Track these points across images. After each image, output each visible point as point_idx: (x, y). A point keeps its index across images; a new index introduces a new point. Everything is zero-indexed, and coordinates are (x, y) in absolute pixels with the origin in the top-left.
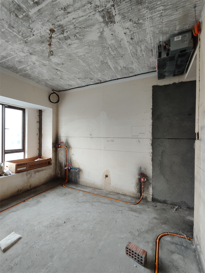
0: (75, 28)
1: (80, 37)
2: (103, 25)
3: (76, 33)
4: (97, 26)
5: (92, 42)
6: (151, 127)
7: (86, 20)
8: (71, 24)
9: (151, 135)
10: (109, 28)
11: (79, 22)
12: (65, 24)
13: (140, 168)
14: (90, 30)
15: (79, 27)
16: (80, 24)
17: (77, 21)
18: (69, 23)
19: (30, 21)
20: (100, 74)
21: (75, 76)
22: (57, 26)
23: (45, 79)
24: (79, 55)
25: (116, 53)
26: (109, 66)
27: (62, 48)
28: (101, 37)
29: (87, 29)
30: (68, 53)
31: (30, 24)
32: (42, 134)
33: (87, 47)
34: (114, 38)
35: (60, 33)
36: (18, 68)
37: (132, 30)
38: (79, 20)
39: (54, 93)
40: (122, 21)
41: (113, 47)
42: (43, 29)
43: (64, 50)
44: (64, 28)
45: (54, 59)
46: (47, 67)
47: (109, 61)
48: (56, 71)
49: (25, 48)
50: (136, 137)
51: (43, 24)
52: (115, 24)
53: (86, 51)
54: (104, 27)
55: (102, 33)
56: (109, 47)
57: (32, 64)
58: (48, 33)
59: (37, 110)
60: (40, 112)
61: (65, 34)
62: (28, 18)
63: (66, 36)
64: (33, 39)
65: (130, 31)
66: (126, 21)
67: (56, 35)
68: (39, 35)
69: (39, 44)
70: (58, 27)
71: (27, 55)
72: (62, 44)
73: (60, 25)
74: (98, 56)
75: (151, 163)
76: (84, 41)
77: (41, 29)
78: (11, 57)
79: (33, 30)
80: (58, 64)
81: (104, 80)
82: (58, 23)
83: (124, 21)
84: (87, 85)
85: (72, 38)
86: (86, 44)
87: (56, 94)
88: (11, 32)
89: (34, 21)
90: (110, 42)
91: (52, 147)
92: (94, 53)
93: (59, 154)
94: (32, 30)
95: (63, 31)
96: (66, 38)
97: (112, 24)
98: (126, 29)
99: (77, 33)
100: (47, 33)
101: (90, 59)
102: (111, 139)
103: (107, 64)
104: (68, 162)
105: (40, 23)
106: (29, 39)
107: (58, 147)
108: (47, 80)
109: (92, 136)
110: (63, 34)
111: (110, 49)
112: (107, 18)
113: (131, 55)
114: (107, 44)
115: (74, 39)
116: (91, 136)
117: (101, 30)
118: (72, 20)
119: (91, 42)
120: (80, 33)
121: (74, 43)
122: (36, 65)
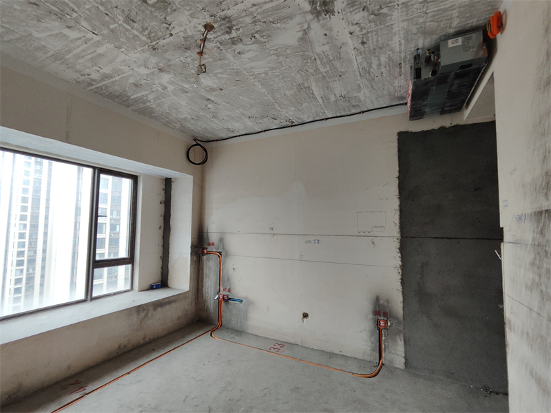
0: (254, 22)
1: (261, 39)
2: (310, 17)
3: (254, 32)
4: (297, 19)
5: (284, 49)
6: (398, 213)
7: (278, 8)
8: (246, 16)
9: (398, 230)
10: (321, 22)
11: (264, 12)
12: (236, 15)
13: (377, 299)
14: (283, 26)
15: (263, 20)
16: (265, 15)
17: (259, 11)
18: (244, 14)
19: (169, 10)
20: (293, 109)
21: (242, 114)
22: (219, 19)
23: (182, 119)
24: (257, 73)
25: (328, 69)
26: (313, 94)
27: (223, 59)
28: (305, 38)
29: (279, 25)
30: (235, 68)
31: (167, 15)
32: (171, 227)
33: (274, 57)
34: (329, 41)
35: (224, 31)
36: (132, 97)
37: (366, 26)
38: (263, 8)
39: (197, 144)
40: (348, 10)
41: (324, 58)
42: (192, 24)
43: (226, 62)
44: (233, 23)
45: (206, 80)
46: (189, 95)
47: (314, 84)
48: (206, 102)
49: (150, 60)
50: (367, 234)
51: (192, 16)
52: (333, 15)
53: (269, 65)
54: (311, 21)
55: (305, 32)
56: (317, 58)
57: (160, 89)
58: (200, 31)
59: (162, 179)
60: (168, 182)
61: (234, 34)
62: (166, 4)
63: (234, 38)
64: (168, 43)
65: (362, 29)
66: (355, 10)
67: (215, 35)
68: (182, 34)
69: (180, 51)
70: (220, 21)
71: (153, 73)
72: (224, 51)
73: (226, 17)
74: (293, 74)
75: (400, 288)
76: (268, 46)
77: (188, 23)
78: (120, 76)
79: (172, 25)
80: (213, 90)
81: (300, 121)
82: (222, 14)
83: (352, 10)
84: (265, 131)
85: (247, 40)
86: (272, 52)
87: (202, 147)
88: (127, 30)
89: (175, 10)
90: (319, 49)
91: (191, 254)
92: (285, 69)
93: (205, 268)
94: (170, 25)
95: (230, 28)
96: (234, 42)
97: (328, 15)
98: (353, 24)
99: (257, 32)
100: (197, 31)
101: (276, 80)
102: (314, 238)
103: (309, 90)
104: (223, 285)
105: (187, 13)
106: (162, 42)
107: (203, 254)
108: (184, 119)
109: (274, 232)
110: (229, 33)
111: (318, 62)
112: (318, 4)
113: (357, 74)
114: (313, 51)
115: (251, 43)
116: (272, 232)
117: (306, 26)
118: (251, 7)
119: (282, 48)
120: (263, 32)
121: (249, 51)
122: (168, 92)
